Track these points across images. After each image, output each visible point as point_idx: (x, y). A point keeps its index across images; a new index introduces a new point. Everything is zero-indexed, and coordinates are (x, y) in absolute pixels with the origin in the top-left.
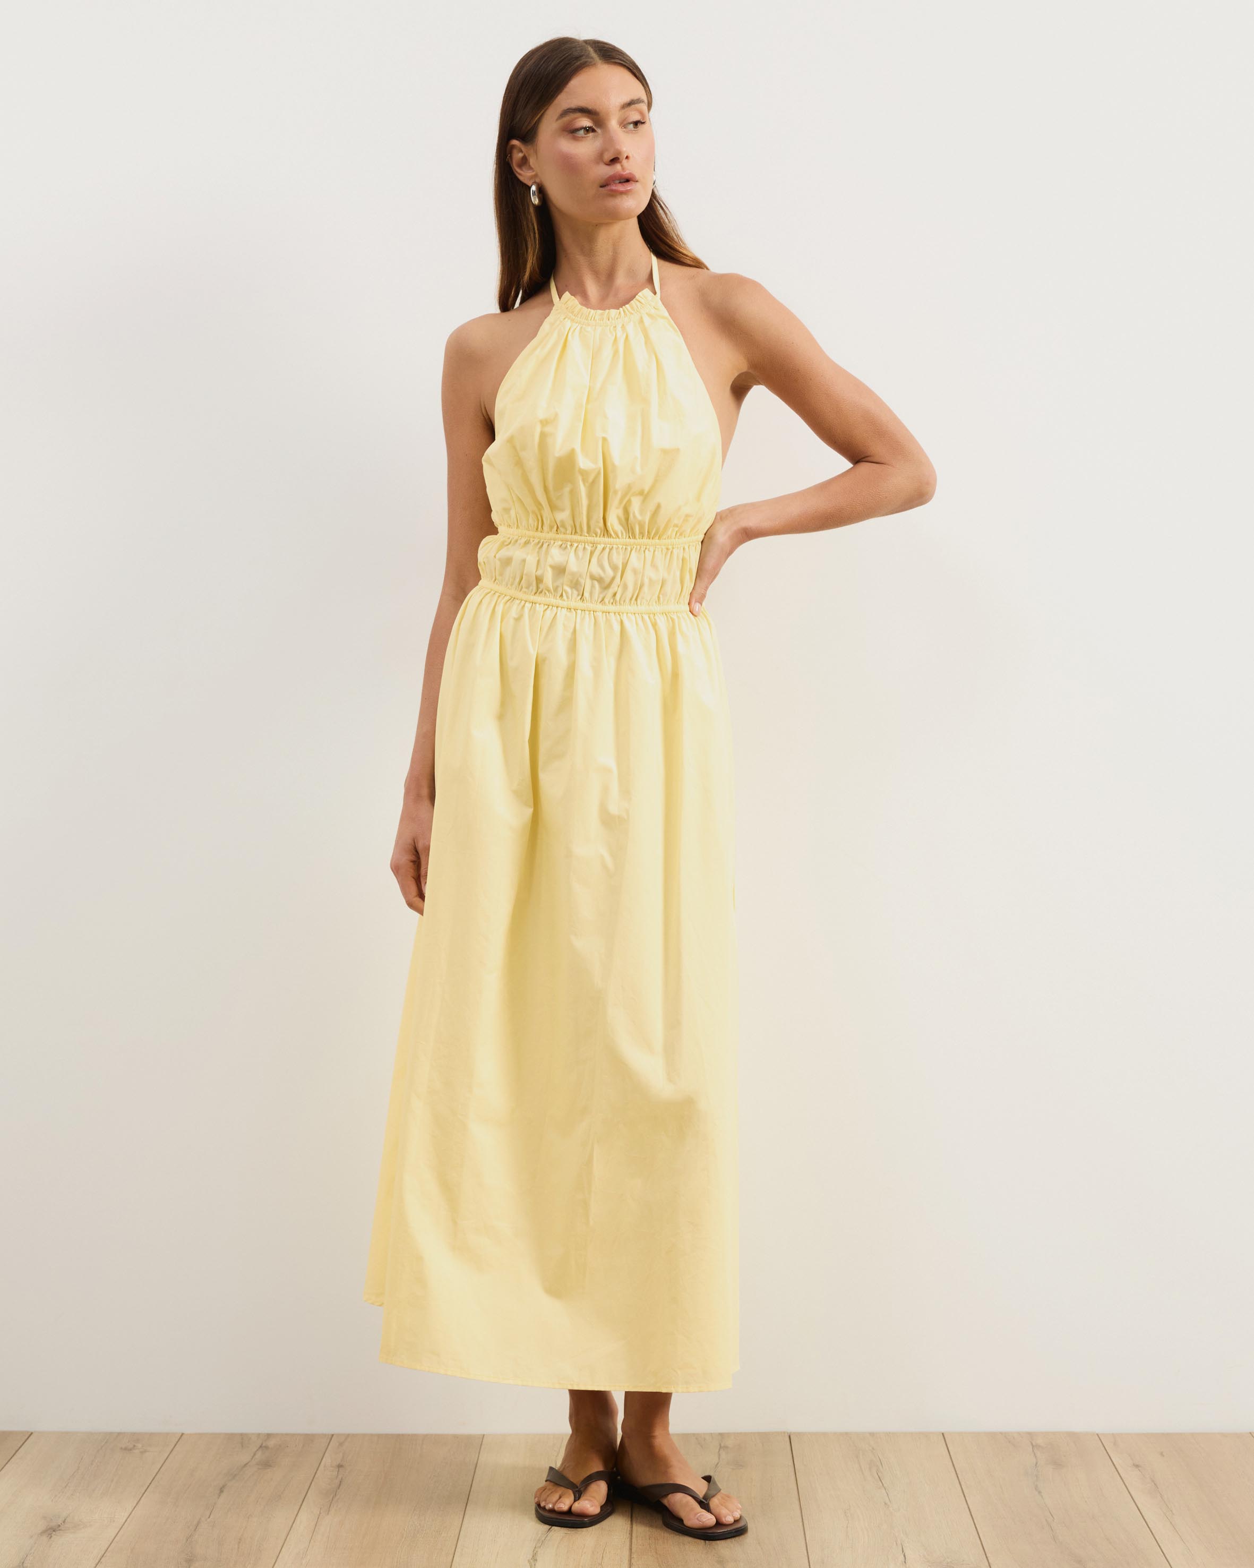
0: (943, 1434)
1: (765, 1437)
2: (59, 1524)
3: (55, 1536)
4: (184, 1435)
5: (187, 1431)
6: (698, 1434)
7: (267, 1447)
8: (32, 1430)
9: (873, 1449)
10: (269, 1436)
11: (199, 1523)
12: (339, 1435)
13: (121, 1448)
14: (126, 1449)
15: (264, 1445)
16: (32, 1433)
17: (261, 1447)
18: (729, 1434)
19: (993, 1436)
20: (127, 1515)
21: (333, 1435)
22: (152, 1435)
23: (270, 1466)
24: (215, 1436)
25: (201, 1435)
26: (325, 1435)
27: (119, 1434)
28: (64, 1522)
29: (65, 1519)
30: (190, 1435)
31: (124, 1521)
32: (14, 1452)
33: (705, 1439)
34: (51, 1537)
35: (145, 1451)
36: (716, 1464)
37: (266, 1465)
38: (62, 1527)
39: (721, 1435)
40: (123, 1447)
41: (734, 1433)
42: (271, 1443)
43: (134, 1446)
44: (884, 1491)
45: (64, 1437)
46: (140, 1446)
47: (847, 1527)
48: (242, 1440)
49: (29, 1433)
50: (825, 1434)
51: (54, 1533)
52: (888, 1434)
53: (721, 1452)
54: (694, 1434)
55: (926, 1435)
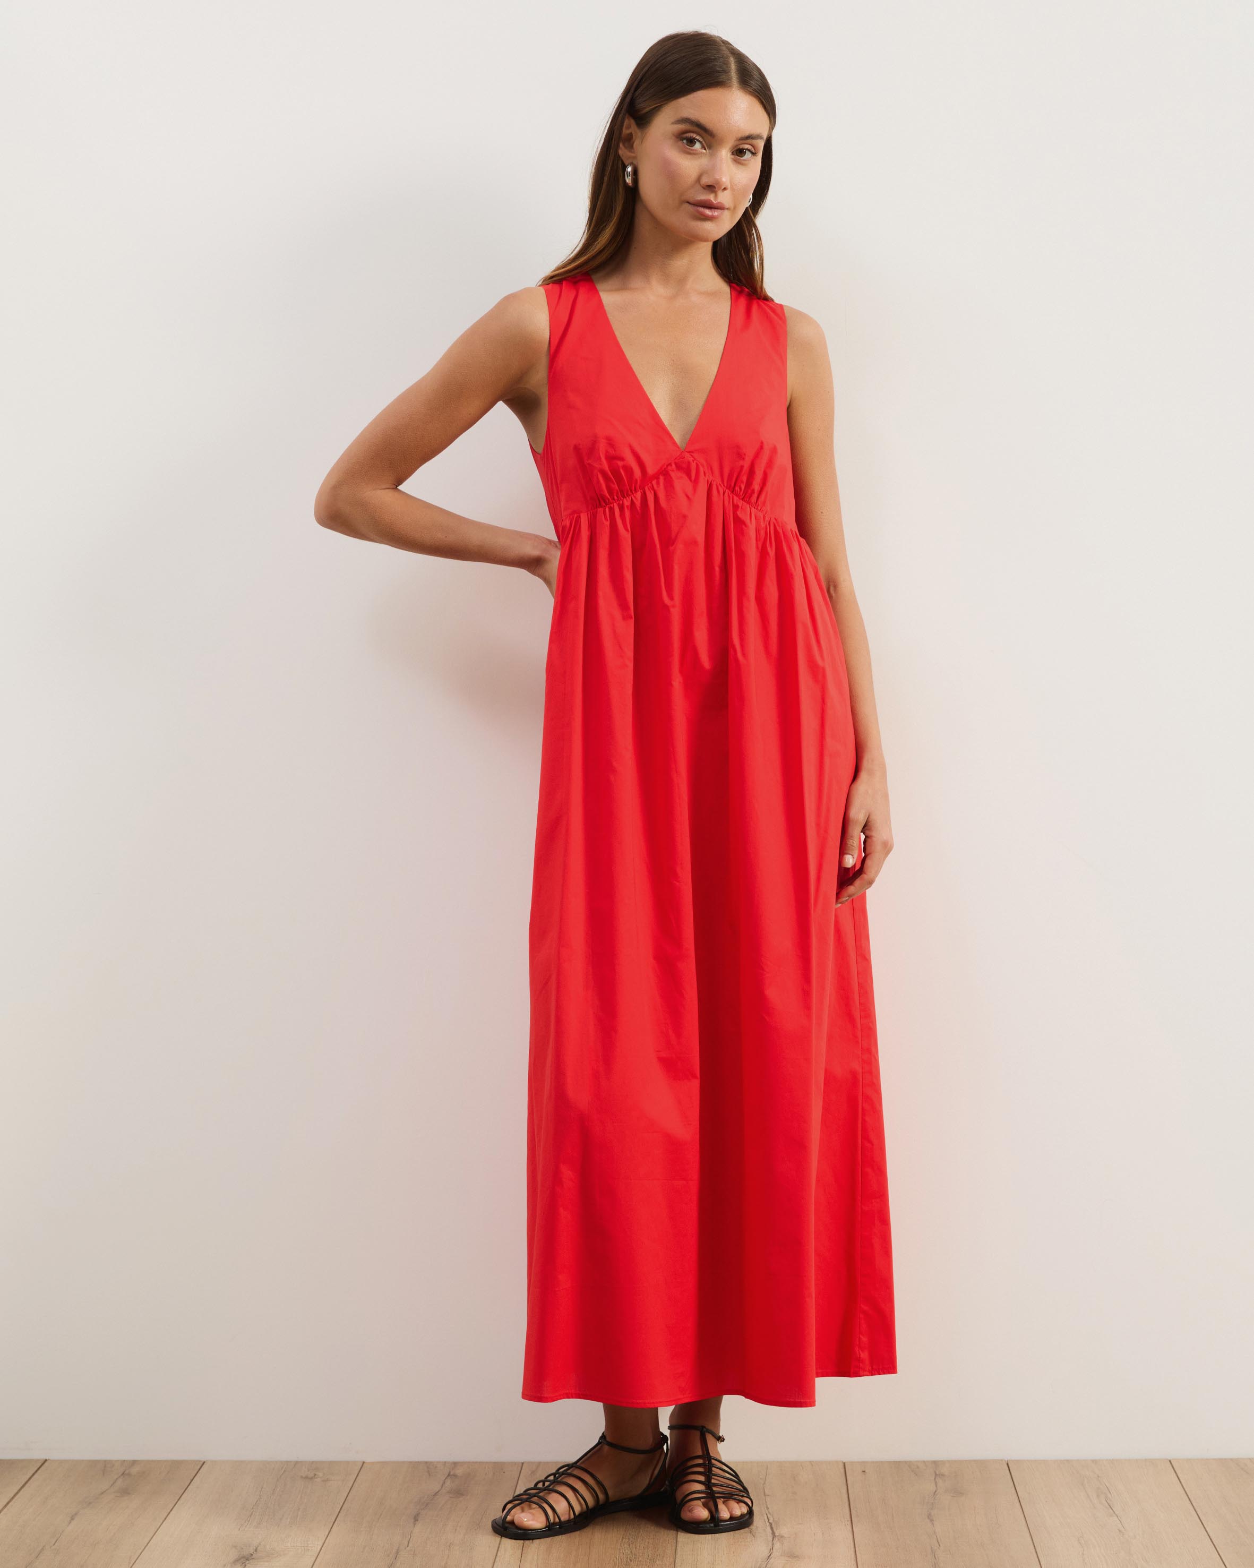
0: (1170, 1461)
1: (982, 1465)
2: (251, 1552)
3: (249, 1565)
4: (365, 1464)
5: (368, 1459)
6: (910, 1462)
7: (455, 1476)
8: (203, 1460)
9: (1098, 1477)
10: (455, 1464)
11: (397, 1553)
12: (530, 1463)
13: (302, 1477)
14: (306, 1478)
15: (452, 1473)
16: (204, 1462)
17: (449, 1475)
18: (943, 1462)
19: (1222, 1462)
20: (321, 1543)
21: (523, 1463)
22: (331, 1464)
23: (462, 1495)
24: (397, 1466)
25: (384, 1464)
26: (514, 1464)
27: (297, 1463)
28: (256, 1550)
29: (257, 1548)
30: (373, 1463)
31: (319, 1549)
32: (189, 1481)
33: (918, 1467)
34: (246, 1565)
35: (328, 1480)
36: (934, 1491)
37: (458, 1493)
38: (253, 1557)
39: (935, 1463)
40: (304, 1476)
41: (948, 1461)
42: (459, 1471)
43: (315, 1475)
44: (1115, 1518)
45: (239, 1466)
46: (321, 1474)
47: (1083, 1554)
48: (429, 1468)
49: (202, 1463)
50: (1045, 1462)
51: (248, 1562)
52: (1112, 1462)
53: (936, 1479)
54: (906, 1462)
55: (1152, 1462)
